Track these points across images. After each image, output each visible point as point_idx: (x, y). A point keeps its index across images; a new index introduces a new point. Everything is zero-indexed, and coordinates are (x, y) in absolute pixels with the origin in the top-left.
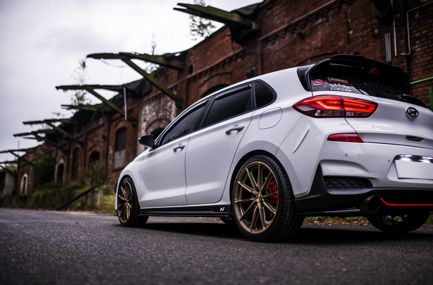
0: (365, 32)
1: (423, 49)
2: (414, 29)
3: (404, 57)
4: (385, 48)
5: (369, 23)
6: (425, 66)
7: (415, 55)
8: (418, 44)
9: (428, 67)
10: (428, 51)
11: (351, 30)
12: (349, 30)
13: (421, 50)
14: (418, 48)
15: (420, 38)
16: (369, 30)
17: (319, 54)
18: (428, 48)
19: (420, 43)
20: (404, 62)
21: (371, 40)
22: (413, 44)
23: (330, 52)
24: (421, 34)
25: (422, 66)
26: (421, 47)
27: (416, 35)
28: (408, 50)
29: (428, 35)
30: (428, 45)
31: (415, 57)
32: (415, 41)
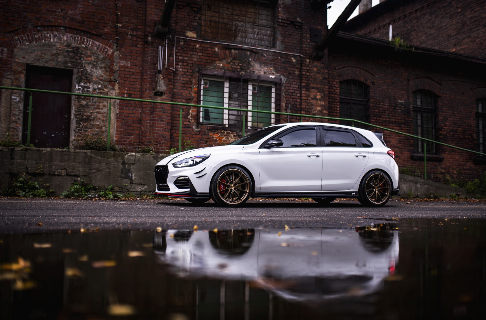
0: (135, 33)
1: (184, 71)
2: (178, 52)
3: (172, 71)
4: (157, 57)
5: (140, 27)
6: (184, 84)
7: (178, 72)
8: (180, 65)
9: (186, 85)
10: (188, 74)
11: (120, 23)
12: (117, 22)
13: (182, 71)
14: (180, 68)
15: (183, 61)
16: (140, 33)
17: (79, 28)
18: (187, 72)
19: (182, 65)
20: (171, 75)
21: (140, 43)
22: (177, 64)
23: (95, 33)
24: (183, 59)
25: (182, 83)
26: (182, 68)
27: (180, 58)
28: (174, 66)
29: (188, 62)
30: (188, 69)
31: (177, 74)
32: (178, 62)
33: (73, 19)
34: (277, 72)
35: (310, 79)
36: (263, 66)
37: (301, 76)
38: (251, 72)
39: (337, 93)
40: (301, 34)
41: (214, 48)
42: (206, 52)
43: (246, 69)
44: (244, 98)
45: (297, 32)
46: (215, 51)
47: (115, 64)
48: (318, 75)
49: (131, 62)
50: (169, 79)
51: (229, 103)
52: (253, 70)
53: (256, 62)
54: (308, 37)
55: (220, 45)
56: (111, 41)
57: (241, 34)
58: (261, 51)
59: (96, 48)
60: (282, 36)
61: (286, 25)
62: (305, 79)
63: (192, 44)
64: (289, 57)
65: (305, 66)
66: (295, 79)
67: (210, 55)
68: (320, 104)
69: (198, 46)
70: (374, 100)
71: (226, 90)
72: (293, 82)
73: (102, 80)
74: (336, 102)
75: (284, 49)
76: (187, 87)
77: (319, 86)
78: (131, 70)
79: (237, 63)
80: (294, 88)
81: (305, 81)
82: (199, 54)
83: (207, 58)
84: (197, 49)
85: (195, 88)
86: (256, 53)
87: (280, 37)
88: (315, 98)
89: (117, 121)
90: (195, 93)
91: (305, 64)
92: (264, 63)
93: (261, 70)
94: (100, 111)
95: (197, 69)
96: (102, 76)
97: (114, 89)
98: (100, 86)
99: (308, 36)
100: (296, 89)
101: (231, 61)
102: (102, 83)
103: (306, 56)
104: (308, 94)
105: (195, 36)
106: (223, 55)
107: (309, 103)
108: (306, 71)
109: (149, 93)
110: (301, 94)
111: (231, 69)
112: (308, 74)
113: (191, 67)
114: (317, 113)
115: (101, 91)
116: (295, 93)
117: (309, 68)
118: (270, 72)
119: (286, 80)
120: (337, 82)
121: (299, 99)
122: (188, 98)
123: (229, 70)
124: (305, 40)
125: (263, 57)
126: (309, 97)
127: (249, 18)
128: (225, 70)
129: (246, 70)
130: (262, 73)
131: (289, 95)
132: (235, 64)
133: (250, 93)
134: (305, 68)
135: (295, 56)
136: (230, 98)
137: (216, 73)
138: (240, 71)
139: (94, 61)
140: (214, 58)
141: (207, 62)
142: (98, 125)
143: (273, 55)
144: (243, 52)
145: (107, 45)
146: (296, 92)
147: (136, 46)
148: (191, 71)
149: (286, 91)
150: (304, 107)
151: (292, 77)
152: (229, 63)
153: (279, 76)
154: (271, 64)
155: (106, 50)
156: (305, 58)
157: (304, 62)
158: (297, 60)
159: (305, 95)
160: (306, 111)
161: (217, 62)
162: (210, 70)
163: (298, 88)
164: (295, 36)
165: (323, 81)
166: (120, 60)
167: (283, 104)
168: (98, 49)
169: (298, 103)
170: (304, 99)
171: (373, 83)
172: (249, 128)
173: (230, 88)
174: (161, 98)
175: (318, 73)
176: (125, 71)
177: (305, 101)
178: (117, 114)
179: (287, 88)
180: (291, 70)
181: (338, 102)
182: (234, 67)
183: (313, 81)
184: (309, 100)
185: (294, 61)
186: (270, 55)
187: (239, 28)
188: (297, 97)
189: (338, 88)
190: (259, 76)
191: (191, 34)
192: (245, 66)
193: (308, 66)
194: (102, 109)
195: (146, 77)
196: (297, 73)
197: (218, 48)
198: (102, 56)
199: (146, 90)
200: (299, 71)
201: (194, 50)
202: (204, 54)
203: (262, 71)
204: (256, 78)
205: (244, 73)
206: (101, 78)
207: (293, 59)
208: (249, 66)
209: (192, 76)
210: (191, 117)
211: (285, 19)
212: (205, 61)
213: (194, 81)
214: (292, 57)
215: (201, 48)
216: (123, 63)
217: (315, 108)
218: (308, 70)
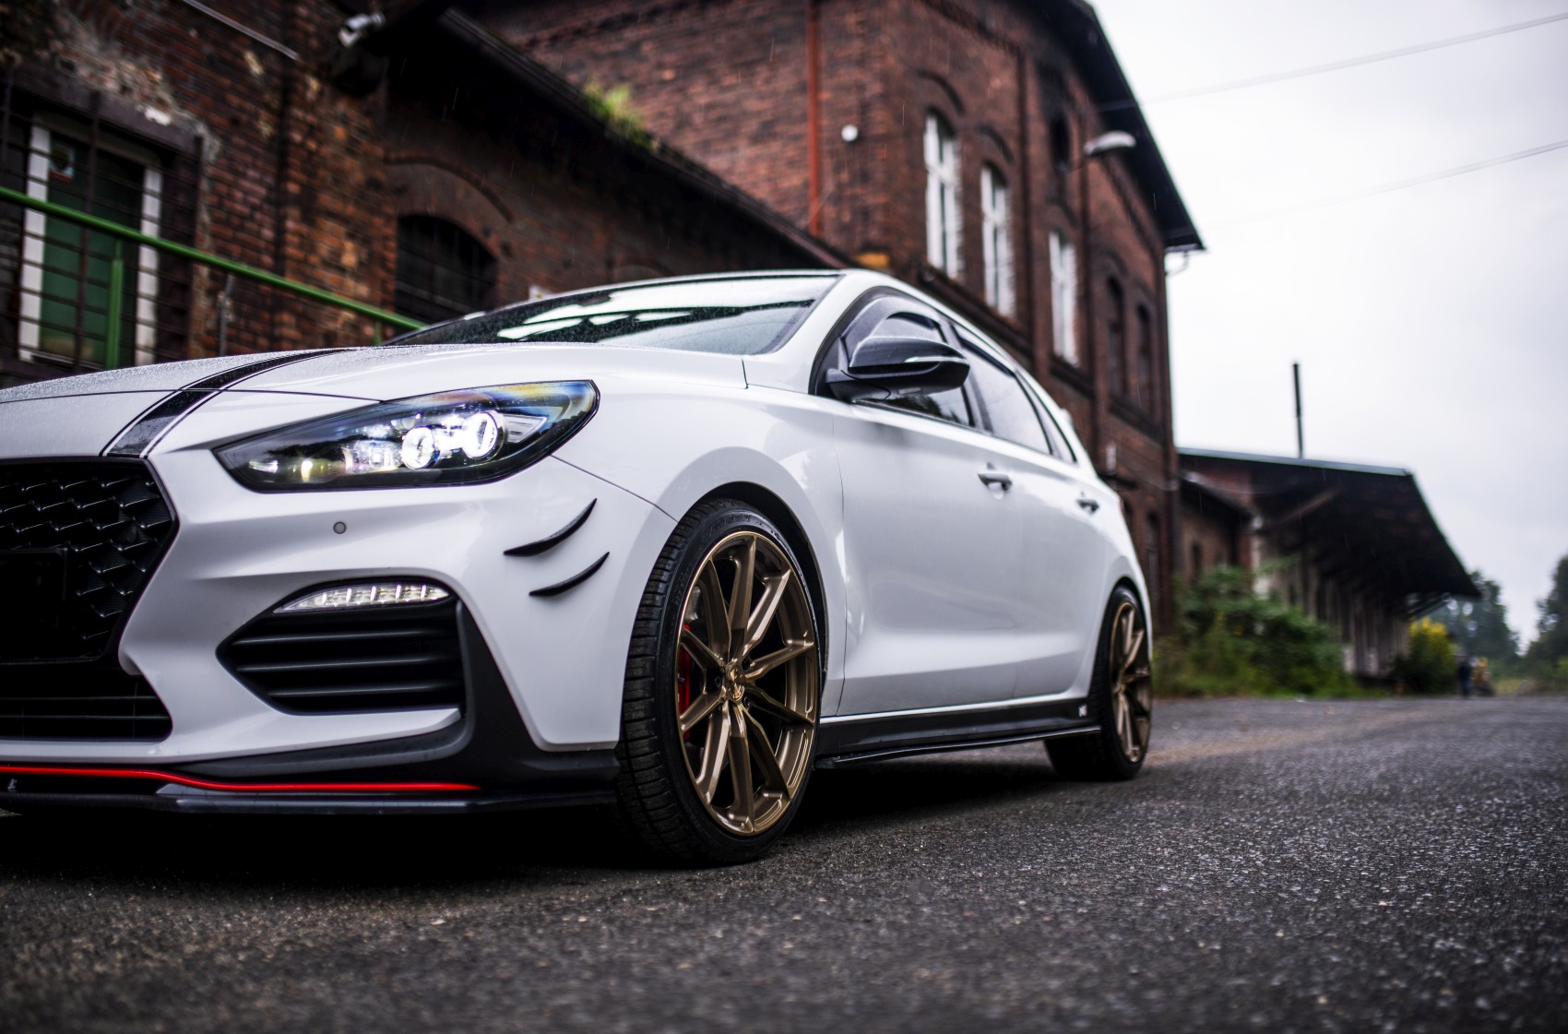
34: (182, 99)
35: (320, 172)
36: (116, 53)
37: (280, 149)
38: (58, 66)
43: (33, 39)
48: (349, 163)
52: (67, 58)
53: (83, 17)
62: (298, 164)
64: (233, 45)
65: (300, 107)
66: (256, 155)
72: (247, 166)
77: (351, 210)
80: (251, 199)
81: (300, 176)
88: (333, 263)
91: (304, 97)
92: (120, 38)
93: (105, 69)
100: (255, 201)
103: (303, 58)
104: (309, 236)
108: (305, 129)
110: (280, 230)
112: (312, 145)
114: (341, 332)
116: (252, 219)
117: (316, 122)
118: (147, 91)
119: (218, 149)
120: (387, 218)
125: (118, 8)
126: (313, 250)
129: (32, 46)
130: (111, 86)
131: (227, 223)
133: (39, 167)
134: (301, 115)
135: (261, 50)
146: (258, 216)
149: (216, 200)
151: (242, 142)
153: (190, 122)
154: (153, 52)
156: (304, 69)
157: (300, 88)
158: (268, 71)
159: (296, 240)
160: (298, 315)
163: (269, 200)
165: (368, 193)
170: (291, 258)
172: (26, 355)
175: (349, 151)
179: (223, 189)
180: (240, 109)
183: (329, 182)
185: (256, 69)
188: (263, 244)
189: (394, 246)
190: (96, 97)
192: (24, 25)
193: (310, 108)
196: (266, 129)
200: (276, 120)
203: (114, 73)
205: (18, 58)
207: (250, 56)
208: (49, 31)
214: (250, 49)
218: (311, 127)
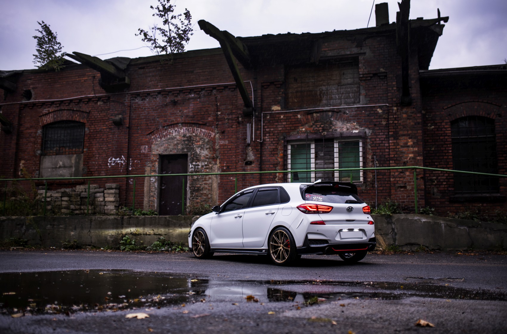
0: (230, 117)
1: (271, 140)
2: (266, 125)
3: (258, 143)
4: (246, 133)
5: (234, 111)
6: (271, 151)
7: (265, 142)
9: (273, 153)
10: (274, 142)
11: (219, 111)
12: (217, 111)
13: (269, 141)
14: (267, 138)
15: (269, 132)
16: (234, 116)
17: (191, 122)
18: (274, 141)
19: (269, 136)
20: (258, 146)
21: (235, 124)
22: (265, 135)
23: (201, 123)
24: (270, 130)
25: (269, 151)
26: (269, 138)
27: (267, 130)
28: (261, 138)
29: (274, 132)
30: (274, 139)
31: (265, 144)
32: (266, 133)
33: (187, 116)
34: (361, 126)
35: (399, 127)
36: (345, 123)
37: (388, 126)
38: (334, 131)
39: (448, 134)
40: (387, 83)
41: (297, 116)
42: (290, 120)
43: (328, 128)
44: (330, 155)
45: (382, 82)
46: (298, 118)
47: (216, 144)
48: (408, 121)
49: (228, 141)
50: (256, 149)
51: (315, 163)
52: (335, 129)
53: (338, 120)
54: (394, 85)
55: (302, 112)
56: (213, 127)
57: (325, 97)
58: (343, 110)
59: (202, 134)
60: (366, 90)
61: (369, 78)
62: (392, 127)
63: (277, 116)
64: (374, 109)
65: (391, 115)
66: (382, 130)
67: (294, 123)
68: (412, 151)
69: (282, 117)
70: (502, 134)
71: (313, 151)
72: (379, 133)
73: (207, 158)
74: (447, 144)
75: (368, 102)
76: (274, 154)
77: (410, 132)
78: (229, 147)
79: (318, 125)
80: (381, 139)
81: (393, 130)
82: (283, 123)
83: (290, 126)
84: (282, 119)
85: (281, 154)
86: (338, 112)
87: (363, 92)
88: (406, 145)
89: (219, 189)
90: (281, 158)
91: (392, 112)
92: (346, 120)
93: (343, 127)
94: (207, 182)
95: (282, 137)
96: (208, 155)
97: (216, 164)
98: (206, 163)
99: (394, 83)
100: (383, 139)
101: (313, 124)
102: (207, 160)
103: (392, 104)
104: (397, 142)
105: (279, 108)
106: (305, 120)
107: (398, 151)
108: (393, 119)
109: (241, 164)
110: (389, 143)
111: (314, 132)
112: (396, 122)
113: (276, 136)
114: (409, 161)
115: (207, 167)
116: (382, 143)
117: (397, 116)
118: (353, 128)
119: (371, 132)
120: (446, 123)
121: (387, 149)
122: (275, 163)
123: (312, 133)
124: (391, 89)
125: (346, 115)
126: (398, 145)
127: (334, 80)
128: (308, 133)
129: (328, 130)
130: (345, 130)
131: (375, 146)
132: (317, 127)
133: (336, 150)
134: (392, 117)
135: (380, 107)
136: (316, 158)
137: (299, 137)
138: (322, 132)
139: (202, 145)
140: (296, 124)
141: (291, 129)
142: (205, 193)
143: (356, 111)
144: (325, 114)
145: (210, 130)
146: (384, 142)
147: (232, 127)
148: (277, 139)
149: (372, 143)
150: (393, 156)
151: (378, 128)
152: (311, 126)
153: (364, 129)
154: (354, 119)
155: (210, 135)
156: (392, 107)
157: (391, 111)
158: (384, 111)
159: (393, 144)
160: (395, 160)
161: (300, 127)
162: (294, 136)
163: (386, 138)
164: (380, 87)
165: (416, 126)
166: (220, 140)
167: (370, 157)
168: (204, 135)
169: (387, 153)
170: (391, 149)
171: (500, 115)
173: (316, 148)
174: (251, 166)
175: (408, 119)
176: (224, 148)
177: (393, 150)
178: (219, 183)
179: (373, 140)
180: (377, 122)
181: (449, 144)
182: (316, 129)
183: (402, 128)
184: (399, 148)
185: (380, 111)
186: (352, 111)
187: (323, 92)
188: (385, 148)
189: (449, 129)
190: (341, 134)
191: (276, 108)
192: (326, 127)
193: (395, 114)
194: (208, 181)
195: (239, 151)
196: (384, 123)
197: (301, 115)
198: (207, 140)
199: (239, 162)
200: (387, 120)
201: (279, 120)
202: (288, 123)
203: (345, 127)
204: (338, 136)
205: (326, 133)
206: (207, 157)
207: (378, 110)
208: (331, 126)
209: (278, 144)
210: (278, 179)
211: (367, 73)
212: (289, 128)
213: (279, 148)
214: (378, 108)
215: (285, 118)
216: (222, 142)
217: (405, 156)
218: (396, 118)
